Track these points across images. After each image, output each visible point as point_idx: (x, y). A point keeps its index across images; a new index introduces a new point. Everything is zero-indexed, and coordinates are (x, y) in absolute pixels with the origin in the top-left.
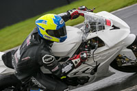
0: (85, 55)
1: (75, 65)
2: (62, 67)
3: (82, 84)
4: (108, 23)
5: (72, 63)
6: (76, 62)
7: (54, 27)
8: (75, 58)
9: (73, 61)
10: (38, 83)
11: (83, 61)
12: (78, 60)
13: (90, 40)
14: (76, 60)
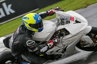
0: (56, 41)
1: (50, 47)
2: (41, 48)
3: (57, 59)
4: (72, 19)
5: (47, 46)
6: (50, 45)
7: (34, 22)
8: (50, 42)
9: (48, 44)
10: (26, 59)
11: (55, 44)
12: (52, 44)
13: (60, 30)
14: (50, 44)
